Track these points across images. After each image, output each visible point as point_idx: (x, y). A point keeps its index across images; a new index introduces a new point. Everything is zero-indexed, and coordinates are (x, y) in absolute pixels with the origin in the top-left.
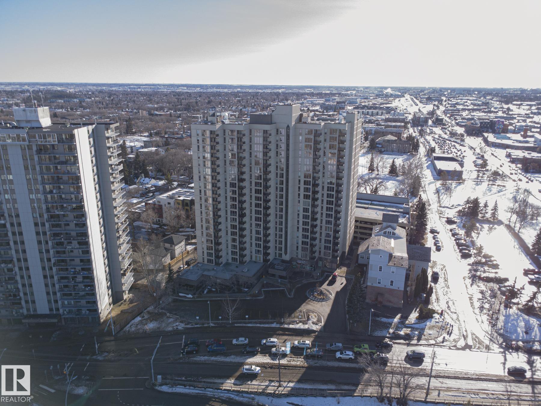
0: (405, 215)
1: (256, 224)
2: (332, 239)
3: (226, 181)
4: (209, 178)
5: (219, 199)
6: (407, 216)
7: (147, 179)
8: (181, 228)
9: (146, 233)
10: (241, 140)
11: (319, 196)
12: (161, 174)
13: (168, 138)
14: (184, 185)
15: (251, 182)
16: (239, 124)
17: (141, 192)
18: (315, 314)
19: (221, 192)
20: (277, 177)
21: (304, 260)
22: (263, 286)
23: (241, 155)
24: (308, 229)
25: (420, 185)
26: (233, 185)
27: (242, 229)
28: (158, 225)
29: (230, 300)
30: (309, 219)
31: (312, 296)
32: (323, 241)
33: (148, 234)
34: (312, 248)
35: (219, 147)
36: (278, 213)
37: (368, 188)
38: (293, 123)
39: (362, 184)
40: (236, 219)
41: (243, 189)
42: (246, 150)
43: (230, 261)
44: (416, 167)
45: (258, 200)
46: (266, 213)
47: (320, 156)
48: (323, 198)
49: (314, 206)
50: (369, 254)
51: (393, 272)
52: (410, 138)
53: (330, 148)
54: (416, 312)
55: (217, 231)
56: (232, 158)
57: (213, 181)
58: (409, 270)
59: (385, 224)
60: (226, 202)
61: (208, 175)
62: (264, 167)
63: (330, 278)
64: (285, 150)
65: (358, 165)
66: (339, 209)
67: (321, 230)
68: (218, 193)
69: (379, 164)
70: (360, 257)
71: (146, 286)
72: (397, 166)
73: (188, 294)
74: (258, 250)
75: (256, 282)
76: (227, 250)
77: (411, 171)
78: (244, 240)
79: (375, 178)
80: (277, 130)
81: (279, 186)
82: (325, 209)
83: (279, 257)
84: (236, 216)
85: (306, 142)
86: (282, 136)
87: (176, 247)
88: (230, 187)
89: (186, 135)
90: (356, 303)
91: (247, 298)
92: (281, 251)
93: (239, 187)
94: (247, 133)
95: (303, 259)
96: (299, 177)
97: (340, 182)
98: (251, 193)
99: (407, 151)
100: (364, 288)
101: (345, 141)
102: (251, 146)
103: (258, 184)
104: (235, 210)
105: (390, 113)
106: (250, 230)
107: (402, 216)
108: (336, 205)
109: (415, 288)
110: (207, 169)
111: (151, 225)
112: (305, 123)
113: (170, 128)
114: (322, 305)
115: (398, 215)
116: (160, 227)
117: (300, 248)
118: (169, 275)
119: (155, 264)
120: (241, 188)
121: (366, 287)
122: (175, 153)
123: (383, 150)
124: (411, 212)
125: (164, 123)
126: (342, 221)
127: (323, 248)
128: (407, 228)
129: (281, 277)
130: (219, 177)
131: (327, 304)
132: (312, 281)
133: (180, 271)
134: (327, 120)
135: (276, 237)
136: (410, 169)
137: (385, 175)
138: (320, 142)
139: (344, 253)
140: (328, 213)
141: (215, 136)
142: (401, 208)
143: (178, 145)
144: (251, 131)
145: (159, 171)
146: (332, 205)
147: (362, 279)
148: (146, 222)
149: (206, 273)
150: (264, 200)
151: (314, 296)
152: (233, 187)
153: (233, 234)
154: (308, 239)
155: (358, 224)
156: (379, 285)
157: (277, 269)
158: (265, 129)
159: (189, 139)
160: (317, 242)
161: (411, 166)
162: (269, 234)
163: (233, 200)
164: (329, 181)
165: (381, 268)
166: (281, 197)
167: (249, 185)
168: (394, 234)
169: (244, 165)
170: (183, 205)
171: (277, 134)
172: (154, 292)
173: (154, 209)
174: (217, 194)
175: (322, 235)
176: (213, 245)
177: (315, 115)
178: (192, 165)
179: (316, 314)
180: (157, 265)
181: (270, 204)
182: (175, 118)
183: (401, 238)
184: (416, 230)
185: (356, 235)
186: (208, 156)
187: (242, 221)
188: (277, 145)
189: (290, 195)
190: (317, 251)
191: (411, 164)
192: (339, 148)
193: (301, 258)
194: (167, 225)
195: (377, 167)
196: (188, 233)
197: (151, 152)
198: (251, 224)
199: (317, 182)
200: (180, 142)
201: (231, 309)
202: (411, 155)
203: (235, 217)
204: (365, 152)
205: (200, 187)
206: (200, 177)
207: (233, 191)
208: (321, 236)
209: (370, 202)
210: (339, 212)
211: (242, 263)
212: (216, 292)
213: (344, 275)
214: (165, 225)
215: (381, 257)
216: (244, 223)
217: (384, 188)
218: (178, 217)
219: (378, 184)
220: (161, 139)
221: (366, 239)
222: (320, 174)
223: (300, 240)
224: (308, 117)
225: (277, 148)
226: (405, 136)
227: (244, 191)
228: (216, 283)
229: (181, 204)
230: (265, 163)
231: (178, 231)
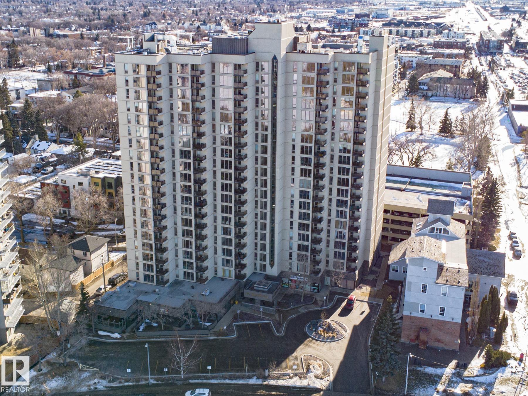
0: (464, 201)
1: (223, 217)
2: (346, 241)
3: (173, 147)
4: (146, 144)
5: (163, 177)
6: (468, 202)
7: (44, 143)
8: (100, 224)
9: (42, 232)
10: (198, 81)
11: (325, 171)
12: (67, 134)
13: (78, 76)
14: (105, 152)
15: (214, 150)
16: (194, 54)
17: (33, 165)
18: (318, 362)
19: (165, 165)
20: (257, 141)
21: (301, 275)
22: (235, 319)
23: (197, 105)
24: (308, 225)
25: (488, 151)
26: (185, 154)
27: (200, 227)
28: (62, 219)
29: (181, 341)
30: (309, 209)
31: (314, 334)
32: (332, 244)
33: (47, 234)
34: (314, 256)
35: (162, 92)
36: (259, 199)
37: (405, 156)
38: (283, 53)
39: (396, 150)
40: (190, 209)
41: (201, 161)
42: (206, 97)
43: (181, 277)
44: (483, 122)
45: (226, 179)
46: (240, 200)
47: (327, 107)
48: (331, 175)
49: (317, 188)
50: (407, 265)
51: (444, 294)
52: (474, 75)
53: (343, 93)
54: (481, 357)
55: (160, 229)
56: (183, 110)
57: (153, 148)
58: (470, 289)
59: (432, 216)
60: (174, 182)
61: (144, 138)
62: (235, 125)
63: (344, 304)
64: (270, 96)
65: (389, 119)
66: (357, 192)
67: (329, 226)
68: (161, 167)
69: (424, 118)
70: (391, 269)
71: (44, 320)
72: (453, 120)
73: (113, 332)
74: (227, 260)
75: (223, 311)
76: (177, 261)
77: (475, 129)
78: (205, 243)
79: (418, 141)
80: (257, 64)
81: (260, 155)
82: (335, 192)
83: (261, 270)
84: (190, 204)
85: (304, 82)
86: (266, 73)
87: (93, 256)
88: (181, 158)
89: (108, 70)
90: (385, 344)
91: (209, 338)
92: (265, 260)
93: (194, 157)
94: (207, 68)
95: (300, 273)
96: (294, 140)
97: (360, 148)
98: (215, 166)
99: (469, 96)
100: (399, 319)
101: (367, 82)
102: (214, 90)
103: (226, 152)
104: (188, 195)
105: (441, 33)
106: (213, 228)
107: (459, 202)
108: (353, 186)
109: (479, 319)
110: (142, 128)
111: (51, 220)
112: (303, 52)
113: (81, 58)
114: (330, 347)
115: (453, 202)
116: (67, 223)
117: (295, 256)
118: (82, 302)
119: (59, 283)
120: (199, 159)
121: (401, 318)
122: (90, 99)
123: (430, 94)
124: (475, 196)
125: (71, 49)
126: (363, 212)
127: (332, 255)
128: (467, 222)
129: (264, 303)
130: (161, 142)
131: (339, 345)
132: (314, 308)
133: (99, 295)
134: (338, 47)
135: (256, 239)
136: (473, 126)
137: (433, 135)
138: (328, 83)
139: (366, 262)
140: (341, 198)
141: (154, 74)
142: (459, 190)
143: (94, 87)
144: (213, 65)
145: (64, 129)
146: (347, 185)
147: (395, 306)
148: (42, 214)
149: (142, 298)
150: (235, 178)
151: (317, 334)
152: (185, 157)
153: (186, 233)
154: (307, 240)
155: (389, 216)
156: (421, 315)
157: (259, 291)
158: (238, 63)
159: (113, 76)
160: (323, 245)
161: (474, 121)
162: (245, 234)
163: (186, 179)
164: (341, 147)
165: (424, 288)
166: (265, 173)
167: (212, 154)
168: (446, 232)
169: (203, 122)
170: (103, 187)
171: (257, 70)
172: (57, 330)
173: (55, 193)
174: (158, 169)
175: (331, 235)
176: (153, 253)
177: (320, 36)
178: (117, 119)
179: (321, 363)
180: (63, 286)
181: (245, 185)
182: (89, 41)
183: (457, 238)
184: (482, 224)
185: (386, 234)
186: (144, 106)
187: (200, 213)
188: (257, 88)
189: (278, 170)
190: (322, 260)
191: (475, 117)
192: (358, 93)
193: (296, 272)
194: (78, 220)
195: (420, 123)
196: (113, 232)
197: (50, 100)
198: (215, 218)
199: (322, 149)
200: (97, 81)
201: (184, 356)
202: (475, 103)
203: (188, 206)
204: (400, 97)
205: (131, 158)
206: (130, 141)
207: (185, 163)
208: (329, 236)
209: (408, 180)
210: (358, 198)
211: (201, 280)
212: (159, 327)
213: (366, 299)
214: (73, 219)
215: (425, 269)
216: (204, 216)
217: (431, 157)
218: (96, 206)
219: (422, 150)
220: (66, 76)
221: (402, 240)
222: (327, 136)
223: (296, 242)
224: (308, 42)
225: (257, 94)
226: (466, 71)
227: (203, 164)
228: (158, 315)
229: (100, 184)
230: (237, 117)
231: (96, 230)
